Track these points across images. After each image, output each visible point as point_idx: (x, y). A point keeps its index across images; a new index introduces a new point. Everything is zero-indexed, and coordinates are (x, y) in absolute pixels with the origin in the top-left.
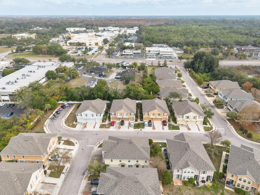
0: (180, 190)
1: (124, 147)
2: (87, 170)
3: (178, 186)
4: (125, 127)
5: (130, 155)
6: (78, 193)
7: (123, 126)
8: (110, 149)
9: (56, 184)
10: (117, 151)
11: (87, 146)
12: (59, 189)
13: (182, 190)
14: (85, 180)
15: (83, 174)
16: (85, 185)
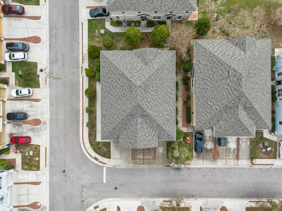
0: (206, 13)
1: (153, 102)
2: (170, 166)
3: (199, 15)
4: (32, 109)
5: (168, 89)
6: (214, 169)
7: (29, 113)
8: (153, 130)
9: (201, 208)
10: (161, 115)
11: (104, 182)
12: (210, 199)
13: (206, 11)
14: (191, 164)
15: (178, 170)
16: (201, 161)
